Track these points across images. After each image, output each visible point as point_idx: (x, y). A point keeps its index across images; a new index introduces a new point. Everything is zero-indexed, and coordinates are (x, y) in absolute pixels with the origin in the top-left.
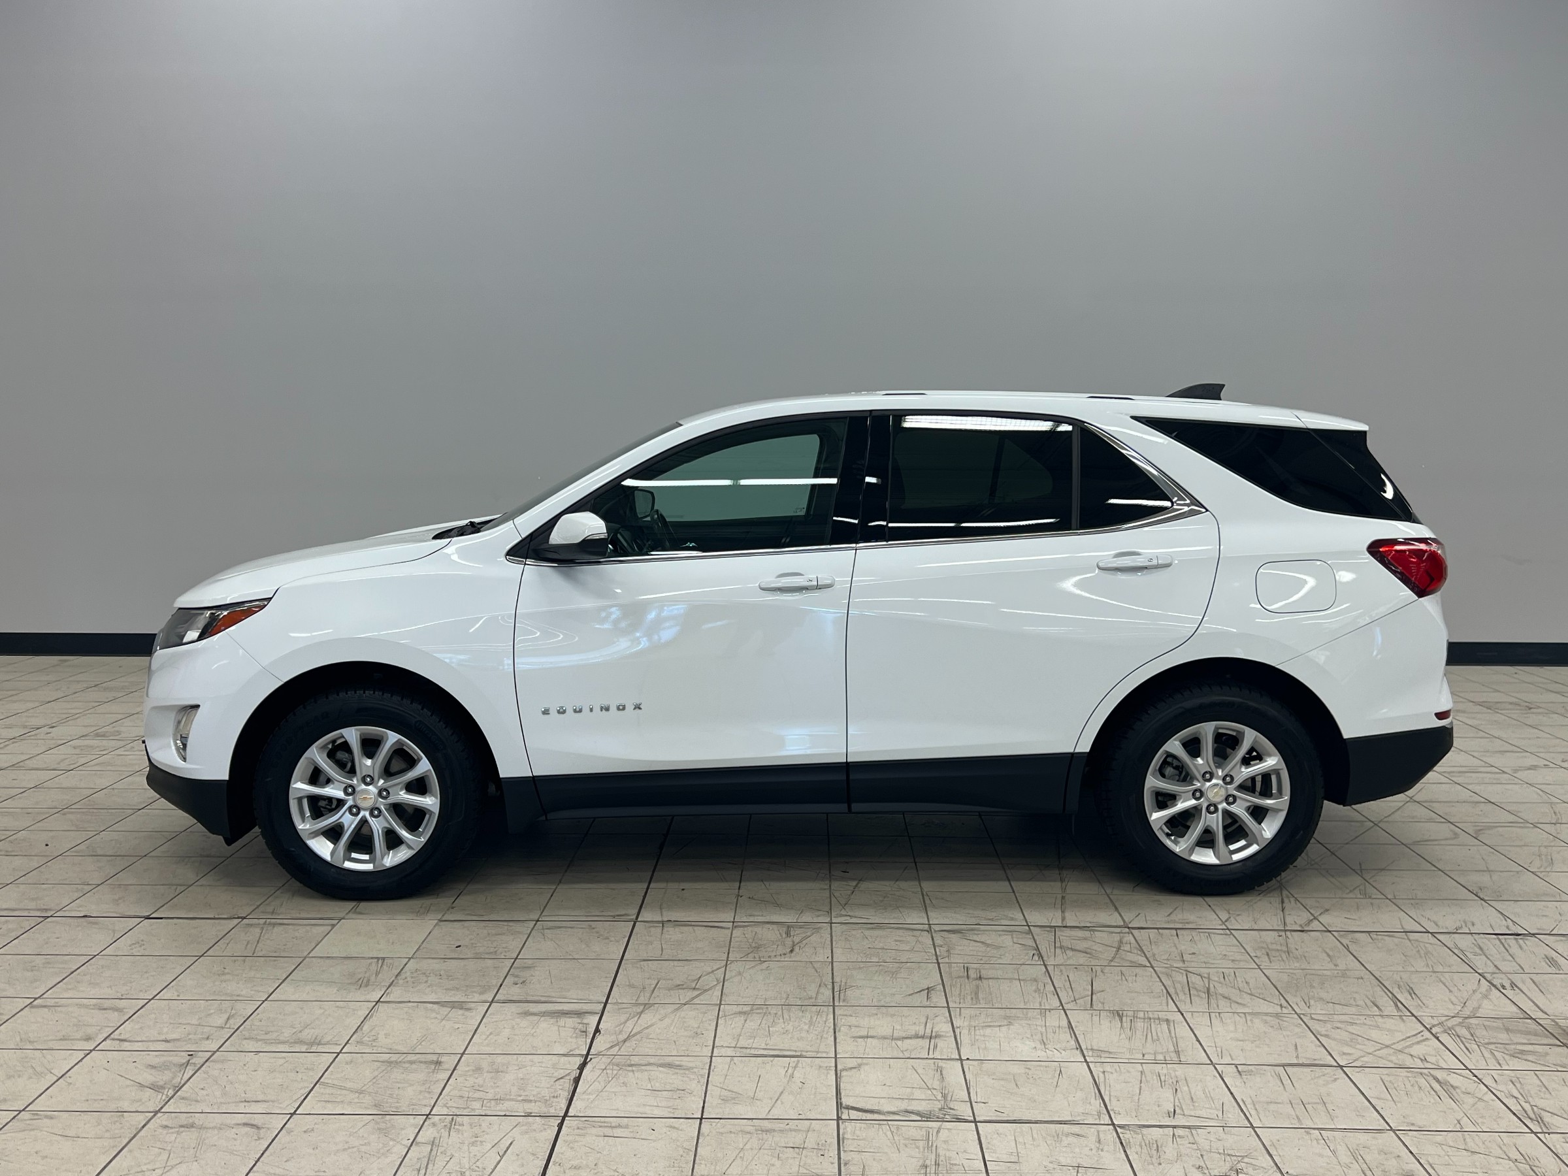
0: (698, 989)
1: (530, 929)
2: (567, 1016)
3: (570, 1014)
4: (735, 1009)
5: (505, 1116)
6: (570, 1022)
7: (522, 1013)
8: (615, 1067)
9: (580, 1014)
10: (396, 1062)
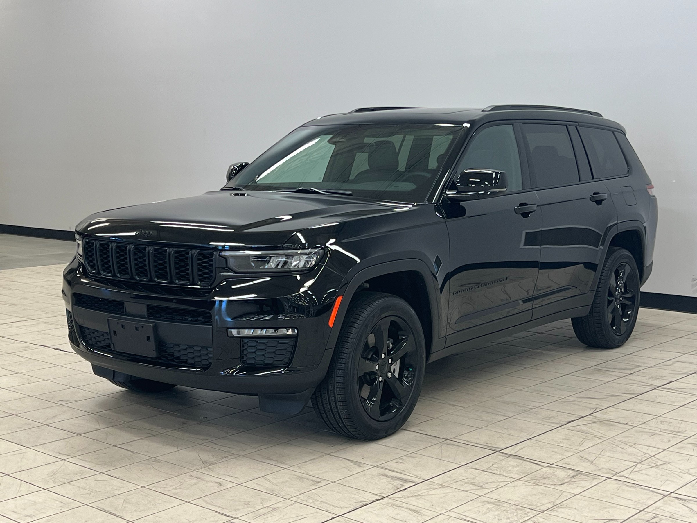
0: (481, 487)
1: (439, 442)
2: (400, 480)
3: (403, 480)
4: (486, 499)
5: (317, 508)
6: (397, 483)
7: (381, 474)
8: (390, 505)
9: (406, 481)
10: (303, 478)
